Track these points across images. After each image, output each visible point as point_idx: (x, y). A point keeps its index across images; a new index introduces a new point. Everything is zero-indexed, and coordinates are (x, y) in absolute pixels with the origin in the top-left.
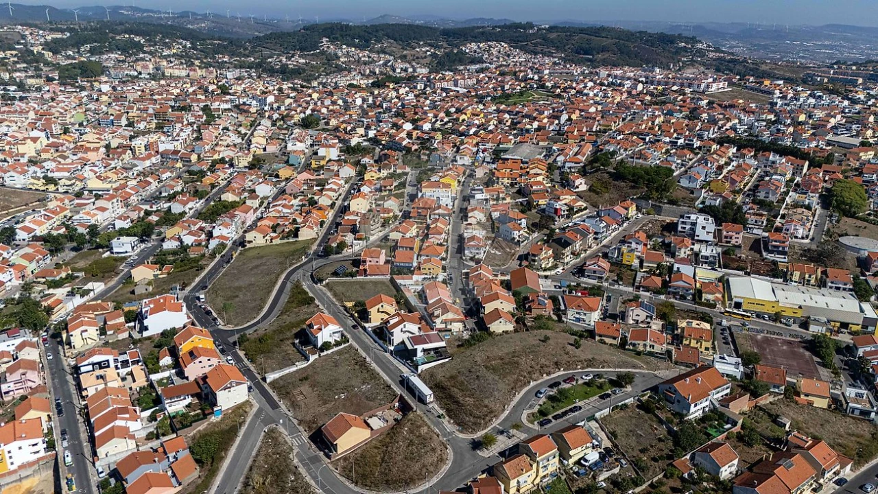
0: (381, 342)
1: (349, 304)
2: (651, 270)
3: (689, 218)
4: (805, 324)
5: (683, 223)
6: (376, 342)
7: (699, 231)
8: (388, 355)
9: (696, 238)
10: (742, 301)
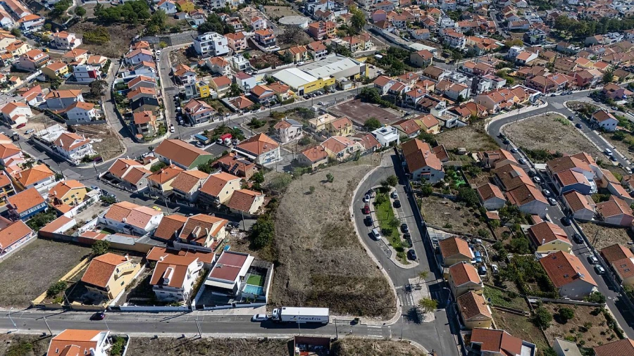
0: (170, 307)
1: (39, 300)
2: (227, 93)
3: (204, 39)
4: (339, 87)
5: (203, 45)
6: (157, 312)
7: (218, 48)
8: (196, 313)
9: (218, 54)
10: (302, 88)
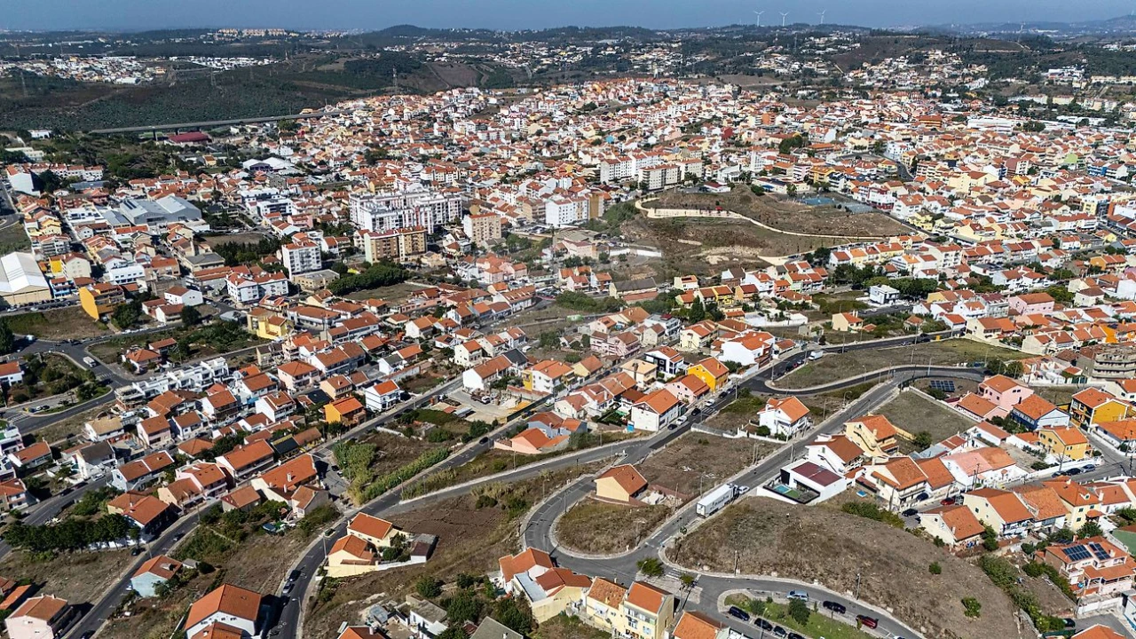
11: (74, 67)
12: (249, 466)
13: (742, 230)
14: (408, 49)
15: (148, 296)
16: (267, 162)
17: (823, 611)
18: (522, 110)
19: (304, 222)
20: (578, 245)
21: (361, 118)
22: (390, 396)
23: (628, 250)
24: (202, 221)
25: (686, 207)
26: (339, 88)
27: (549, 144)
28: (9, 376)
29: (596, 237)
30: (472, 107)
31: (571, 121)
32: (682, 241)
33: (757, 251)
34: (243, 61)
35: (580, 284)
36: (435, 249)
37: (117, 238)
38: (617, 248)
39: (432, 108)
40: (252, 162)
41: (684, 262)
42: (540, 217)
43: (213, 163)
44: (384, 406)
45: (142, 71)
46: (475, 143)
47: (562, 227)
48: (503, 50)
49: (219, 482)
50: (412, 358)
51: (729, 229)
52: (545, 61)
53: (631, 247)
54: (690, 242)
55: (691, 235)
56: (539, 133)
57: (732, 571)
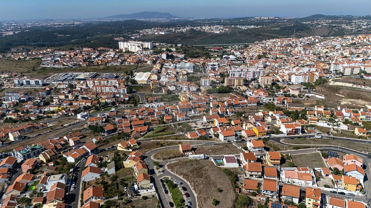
11: (206, 28)
12: (137, 125)
13: (366, 94)
14: (311, 23)
15: (165, 86)
16: (229, 56)
17: (180, 189)
18: (324, 44)
19: (217, 73)
20: (292, 90)
21: (268, 45)
22: (182, 118)
23: (313, 95)
24: (193, 70)
25: (349, 82)
26: (275, 35)
27: (327, 56)
28: (126, 98)
29: (304, 89)
30: (307, 42)
31: (342, 49)
32: (337, 94)
33: (366, 103)
34: (252, 27)
35: (279, 102)
36: (246, 85)
37: (169, 71)
38: (309, 92)
39: (293, 43)
40: (226, 56)
41: (331, 102)
42: (290, 79)
43: (216, 56)
44: (179, 120)
45: (222, 30)
46: (298, 54)
47: (296, 84)
48: (349, 23)
49: (128, 127)
50: (201, 111)
51: (360, 93)
52: (363, 27)
53: (315, 94)
54: (340, 95)
55: (341, 93)
56: (327, 52)
57: (174, 173)
